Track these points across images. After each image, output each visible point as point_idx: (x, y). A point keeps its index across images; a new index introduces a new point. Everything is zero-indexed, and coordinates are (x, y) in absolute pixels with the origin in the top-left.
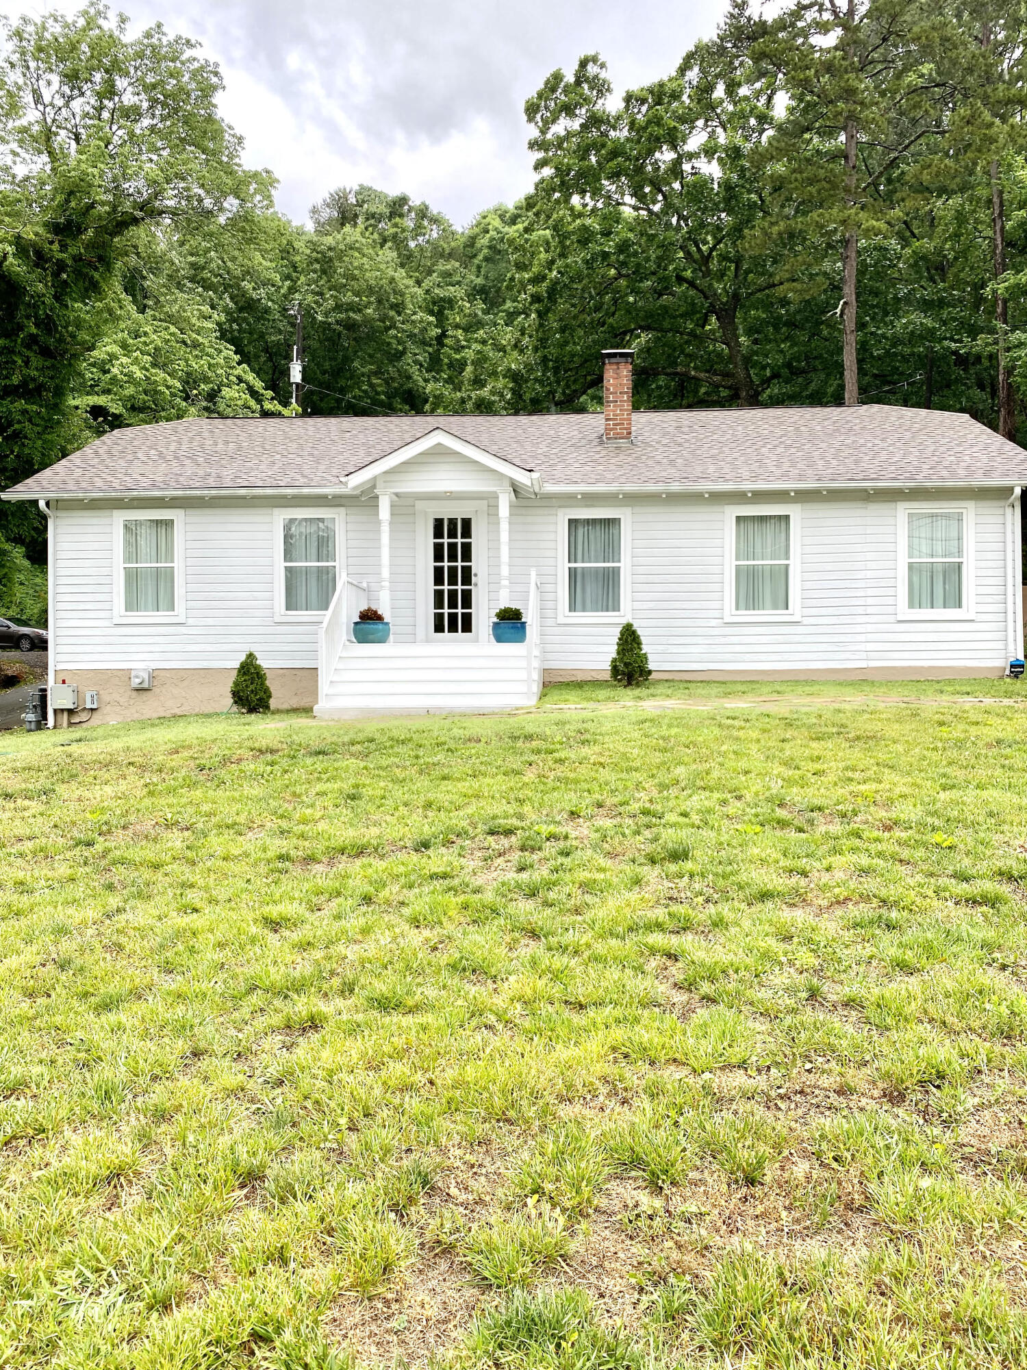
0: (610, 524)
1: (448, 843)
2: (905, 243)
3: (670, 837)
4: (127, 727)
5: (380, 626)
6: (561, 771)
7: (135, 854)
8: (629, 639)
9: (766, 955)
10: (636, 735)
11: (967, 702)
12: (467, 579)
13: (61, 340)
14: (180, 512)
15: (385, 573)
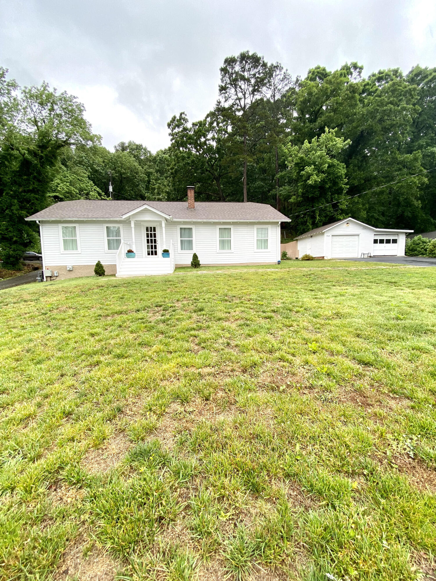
0: (190, 229)
1: (145, 310)
2: (257, 164)
3: (200, 305)
4: (65, 281)
5: (133, 254)
6: (177, 290)
7: (58, 317)
8: (195, 257)
9: (218, 335)
10: (195, 280)
11: (268, 270)
12: (155, 242)
13: (43, 177)
14: (78, 224)
15: (134, 240)
